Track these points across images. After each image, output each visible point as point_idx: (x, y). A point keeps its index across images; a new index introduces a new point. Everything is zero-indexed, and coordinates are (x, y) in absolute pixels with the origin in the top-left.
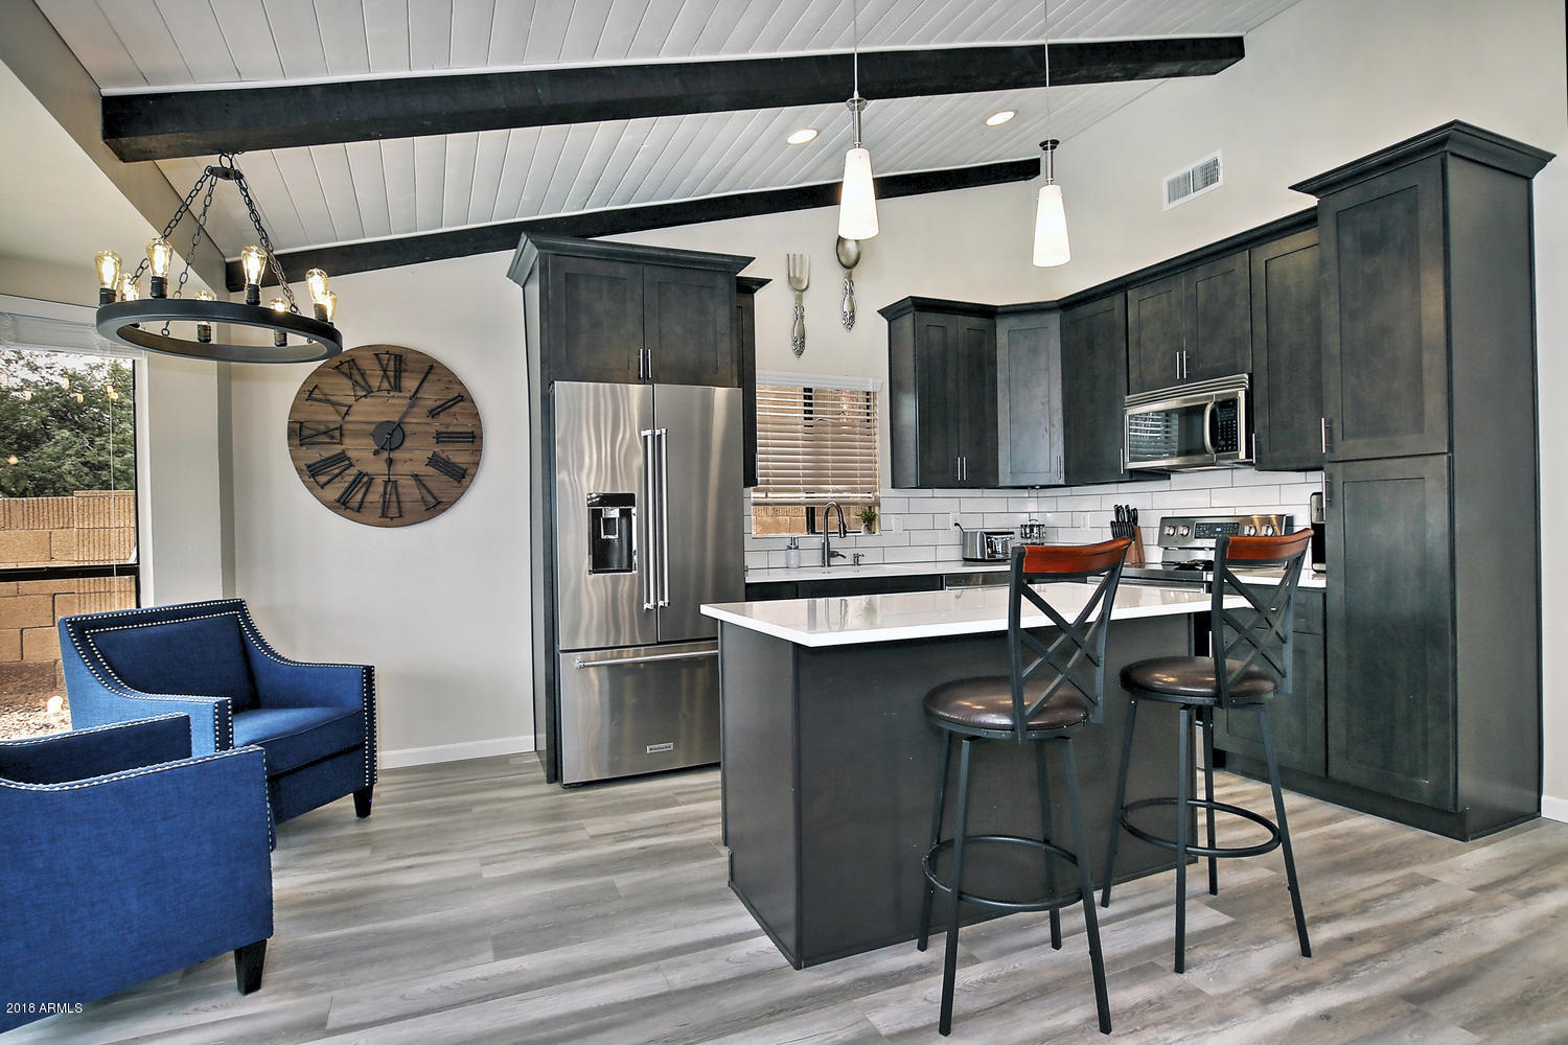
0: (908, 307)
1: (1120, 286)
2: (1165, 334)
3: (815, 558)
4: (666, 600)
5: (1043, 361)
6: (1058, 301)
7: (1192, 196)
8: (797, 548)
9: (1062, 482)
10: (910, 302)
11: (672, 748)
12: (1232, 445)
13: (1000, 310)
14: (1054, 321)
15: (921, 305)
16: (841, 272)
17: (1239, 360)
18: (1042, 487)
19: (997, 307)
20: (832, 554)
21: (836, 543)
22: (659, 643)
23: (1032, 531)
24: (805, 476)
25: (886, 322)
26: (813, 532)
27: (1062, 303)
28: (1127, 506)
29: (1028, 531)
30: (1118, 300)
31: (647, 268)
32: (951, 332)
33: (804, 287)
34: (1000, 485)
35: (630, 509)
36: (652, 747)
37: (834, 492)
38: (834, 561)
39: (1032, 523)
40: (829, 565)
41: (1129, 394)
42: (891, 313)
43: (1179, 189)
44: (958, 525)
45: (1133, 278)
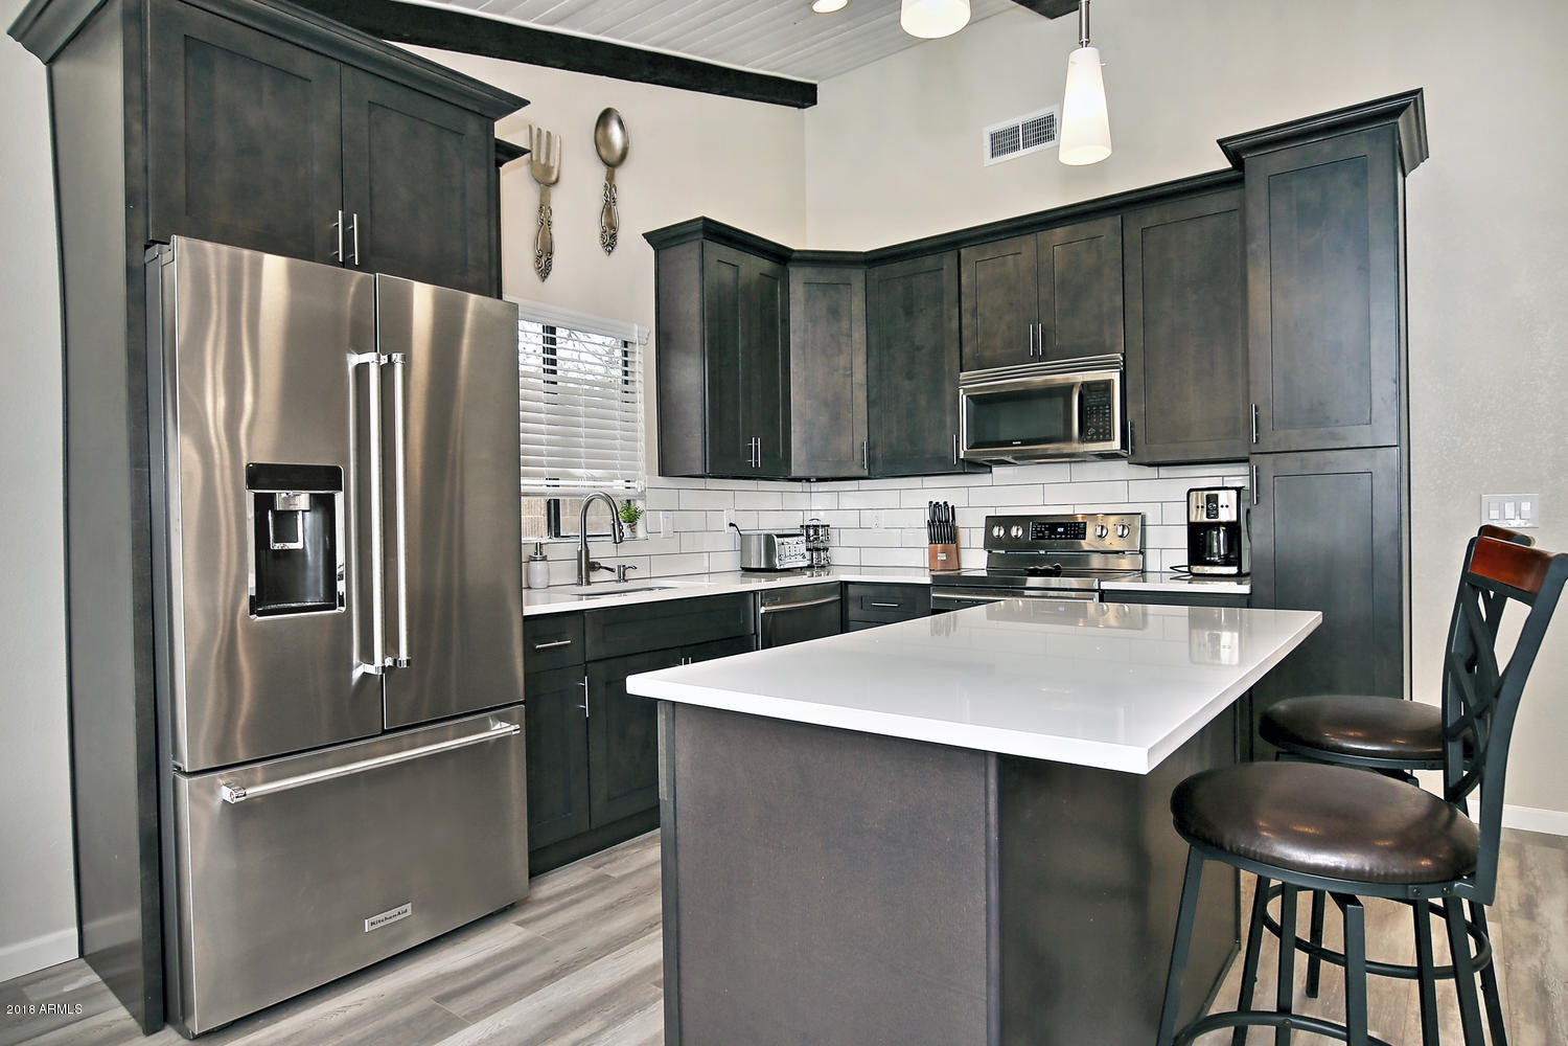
0: (696, 232)
1: (952, 243)
2: (1011, 304)
3: (566, 572)
4: (403, 656)
5: (845, 324)
6: (866, 253)
7: (1022, 152)
8: (544, 559)
9: (866, 473)
10: (700, 225)
11: (409, 913)
12: (1104, 434)
13: (795, 255)
14: (857, 277)
15: (713, 232)
16: (602, 170)
17: (1107, 336)
18: (819, 480)
19: (793, 251)
20: (593, 567)
21: (600, 551)
22: (385, 732)
23: (816, 533)
24: (551, 454)
25: (652, 251)
26: (557, 535)
27: (868, 257)
28: (945, 503)
29: (811, 532)
30: (948, 260)
31: (348, 72)
32: (743, 272)
33: (554, 178)
34: (793, 474)
35: (333, 496)
36: (372, 919)
37: (588, 479)
38: (594, 576)
39: (815, 523)
40: (589, 583)
41: (962, 371)
42: (661, 240)
43: (1003, 142)
44: (734, 525)
45: (967, 235)
